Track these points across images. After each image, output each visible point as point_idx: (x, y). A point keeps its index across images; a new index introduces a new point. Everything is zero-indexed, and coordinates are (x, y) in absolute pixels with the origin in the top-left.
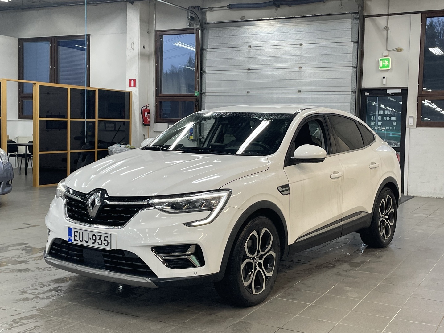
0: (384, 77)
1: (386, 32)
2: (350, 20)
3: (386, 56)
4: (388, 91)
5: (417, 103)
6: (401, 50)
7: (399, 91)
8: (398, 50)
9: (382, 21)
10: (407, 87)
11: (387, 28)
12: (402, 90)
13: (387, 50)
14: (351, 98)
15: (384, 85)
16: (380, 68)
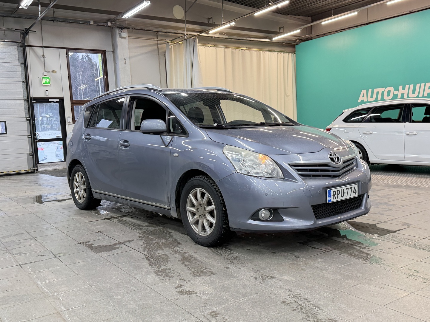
0: (47, 90)
1: (42, 59)
2: (16, 47)
3: (45, 76)
4: (50, 100)
5: (71, 108)
6: (56, 72)
7: (58, 100)
8: (54, 72)
9: (39, 51)
10: (63, 98)
11: (44, 56)
12: (59, 99)
13: (45, 71)
14: (24, 105)
15: (47, 96)
16: (44, 83)
